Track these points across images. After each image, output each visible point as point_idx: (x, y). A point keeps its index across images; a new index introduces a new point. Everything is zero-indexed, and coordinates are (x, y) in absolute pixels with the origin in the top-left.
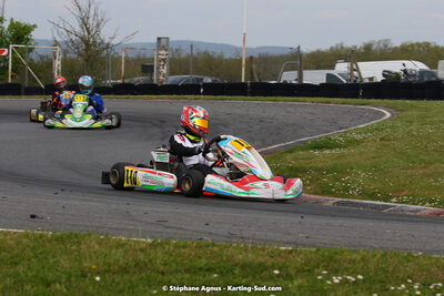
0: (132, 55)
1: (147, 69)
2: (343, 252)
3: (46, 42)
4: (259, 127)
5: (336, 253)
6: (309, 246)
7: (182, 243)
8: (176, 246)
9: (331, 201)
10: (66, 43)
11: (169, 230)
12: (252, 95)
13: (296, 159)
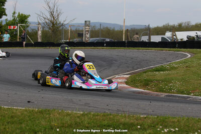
0: (74, 29)
1: (80, 35)
2: (169, 118)
3: (35, 23)
4: (131, 61)
5: (166, 118)
6: (154, 115)
7: (96, 114)
8: (93, 115)
9: (163, 95)
10: (44, 23)
11: (91, 108)
12: (128, 47)
13: (148, 76)
